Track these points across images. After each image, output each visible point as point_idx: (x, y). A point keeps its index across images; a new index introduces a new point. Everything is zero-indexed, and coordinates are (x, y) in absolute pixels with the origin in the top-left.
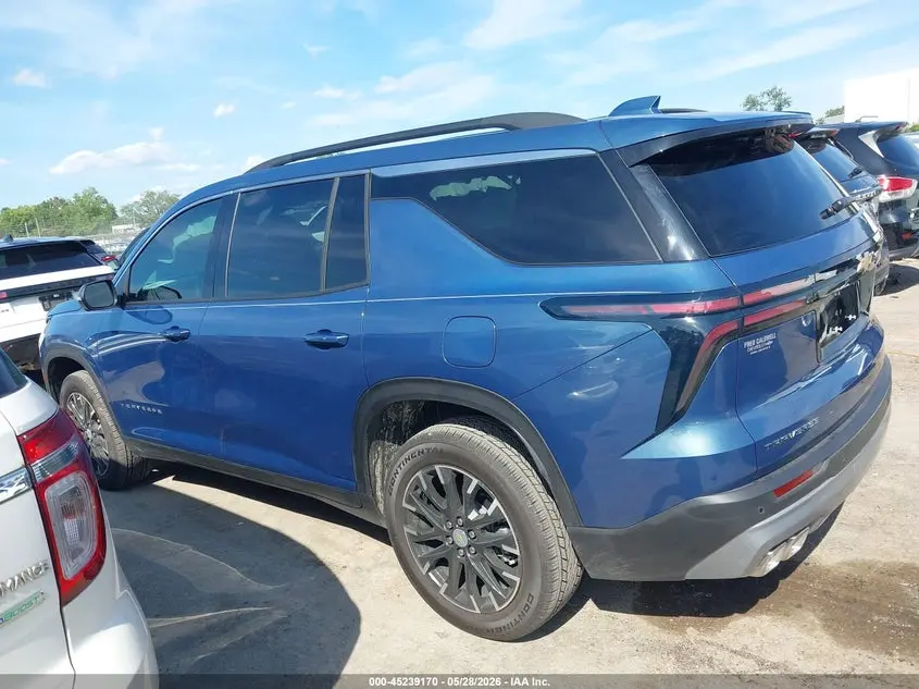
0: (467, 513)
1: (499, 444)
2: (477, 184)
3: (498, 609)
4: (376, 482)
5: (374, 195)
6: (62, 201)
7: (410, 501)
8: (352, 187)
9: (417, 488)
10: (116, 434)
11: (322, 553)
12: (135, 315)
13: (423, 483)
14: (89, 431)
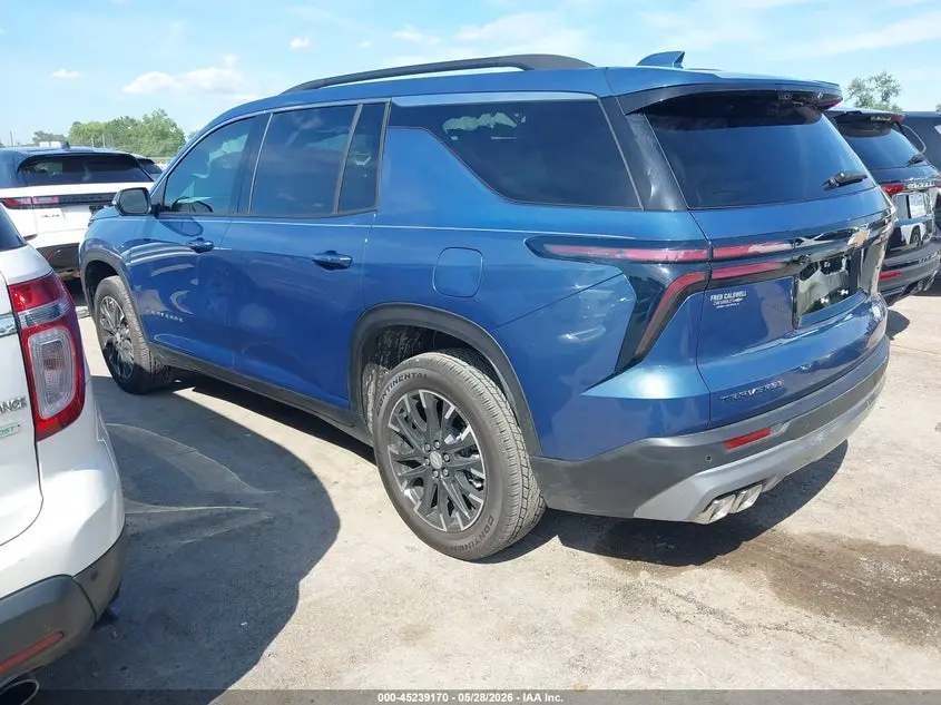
0: (444, 437)
1: (480, 375)
2: (486, 120)
3: (463, 528)
4: (367, 403)
5: (391, 123)
6: (132, 121)
7: (395, 422)
8: (373, 113)
9: (402, 411)
10: (141, 340)
11: (318, 469)
12: (168, 225)
13: (408, 406)
14: (118, 335)
